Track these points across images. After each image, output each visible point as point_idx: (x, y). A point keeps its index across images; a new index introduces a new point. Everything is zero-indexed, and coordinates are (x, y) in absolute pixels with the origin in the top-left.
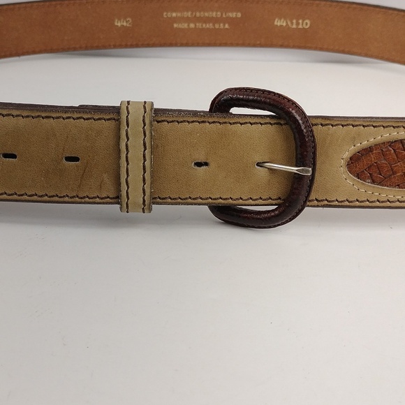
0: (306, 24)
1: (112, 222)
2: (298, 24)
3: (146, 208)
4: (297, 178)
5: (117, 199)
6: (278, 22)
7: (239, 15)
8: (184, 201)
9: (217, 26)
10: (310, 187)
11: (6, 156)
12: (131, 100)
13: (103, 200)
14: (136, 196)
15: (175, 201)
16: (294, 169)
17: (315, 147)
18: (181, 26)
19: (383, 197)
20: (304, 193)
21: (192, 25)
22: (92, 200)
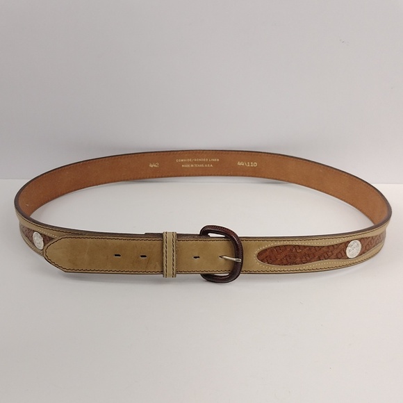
0: (255, 164)
1: (159, 282)
2: (250, 164)
3: (174, 275)
4: (236, 263)
5: (162, 272)
6: (239, 164)
7: (218, 160)
8: (190, 272)
9: (206, 166)
10: (242, 266)
11: (116, 255)
12: (168, 231)
13: (156, 273)
14: (170, 271)
15: (186, 272)
16: (235, 259)
17: (242, 250)
18: (186, 166)
19: (273, 269)
20: (239, 269)
21: (192, 166)
22: (152, 273)
